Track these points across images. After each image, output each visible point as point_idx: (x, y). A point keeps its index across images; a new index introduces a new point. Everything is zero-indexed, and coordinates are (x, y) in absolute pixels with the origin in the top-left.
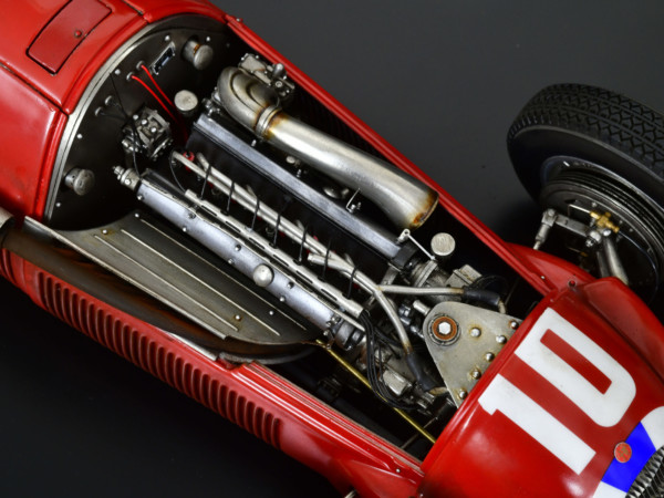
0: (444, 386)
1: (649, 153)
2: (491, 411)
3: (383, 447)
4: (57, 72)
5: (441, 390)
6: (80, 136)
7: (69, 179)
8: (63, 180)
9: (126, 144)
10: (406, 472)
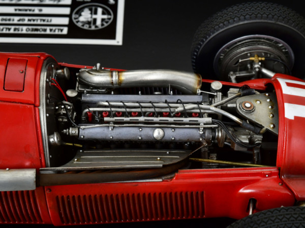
0: (264, 127)
1: (263, 14)
2: (293, 118)
3: (255, 170)
4: (23, 90)
5: (264, 129)
6: (48, 115)
7: (52, 140)
8: (49, 142)
9: (61, 120)
10: (271, 174)
